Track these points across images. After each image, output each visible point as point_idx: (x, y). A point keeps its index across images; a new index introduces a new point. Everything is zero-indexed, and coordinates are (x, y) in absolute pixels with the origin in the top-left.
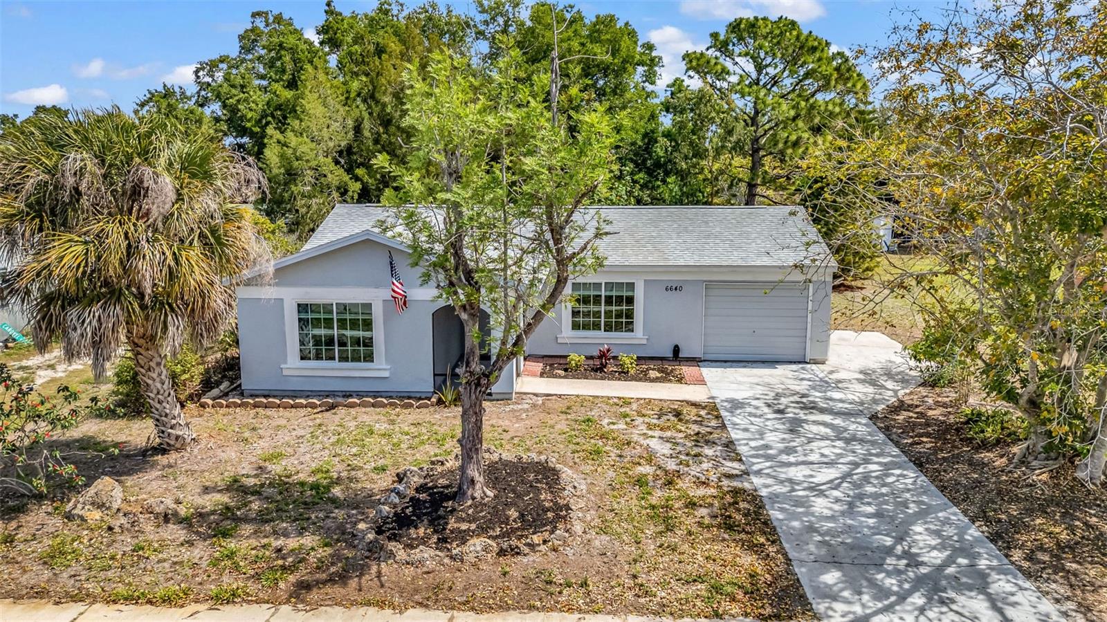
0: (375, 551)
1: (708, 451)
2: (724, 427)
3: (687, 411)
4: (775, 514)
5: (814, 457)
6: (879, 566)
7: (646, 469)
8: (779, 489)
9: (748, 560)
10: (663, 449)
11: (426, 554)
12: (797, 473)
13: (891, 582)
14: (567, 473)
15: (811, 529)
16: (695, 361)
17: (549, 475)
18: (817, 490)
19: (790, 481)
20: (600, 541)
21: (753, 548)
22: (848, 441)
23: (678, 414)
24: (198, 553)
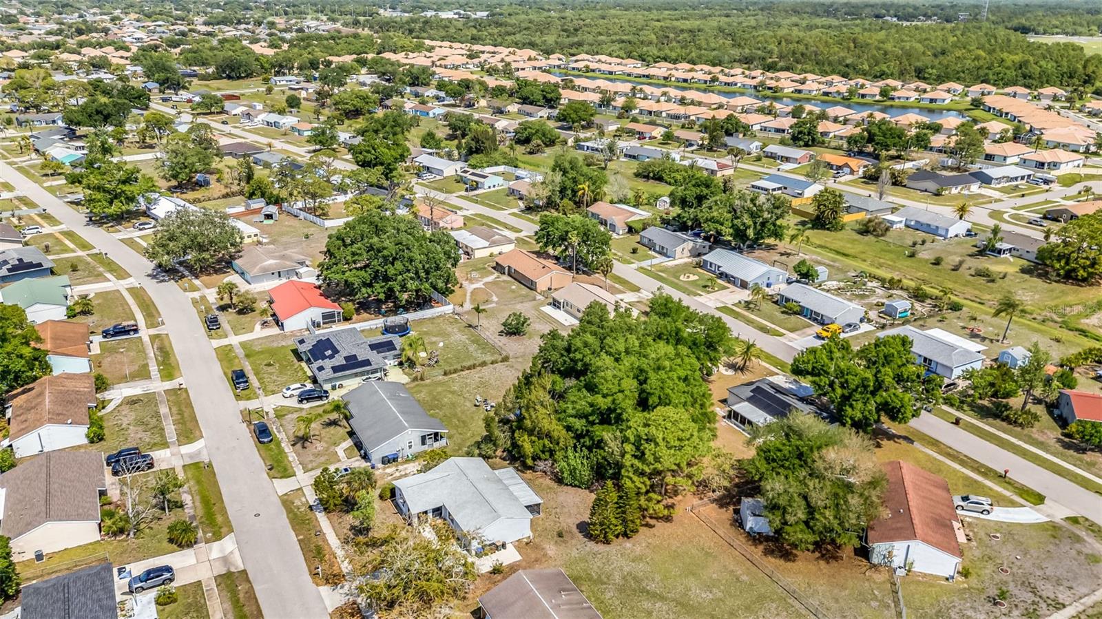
24: (345, 531)
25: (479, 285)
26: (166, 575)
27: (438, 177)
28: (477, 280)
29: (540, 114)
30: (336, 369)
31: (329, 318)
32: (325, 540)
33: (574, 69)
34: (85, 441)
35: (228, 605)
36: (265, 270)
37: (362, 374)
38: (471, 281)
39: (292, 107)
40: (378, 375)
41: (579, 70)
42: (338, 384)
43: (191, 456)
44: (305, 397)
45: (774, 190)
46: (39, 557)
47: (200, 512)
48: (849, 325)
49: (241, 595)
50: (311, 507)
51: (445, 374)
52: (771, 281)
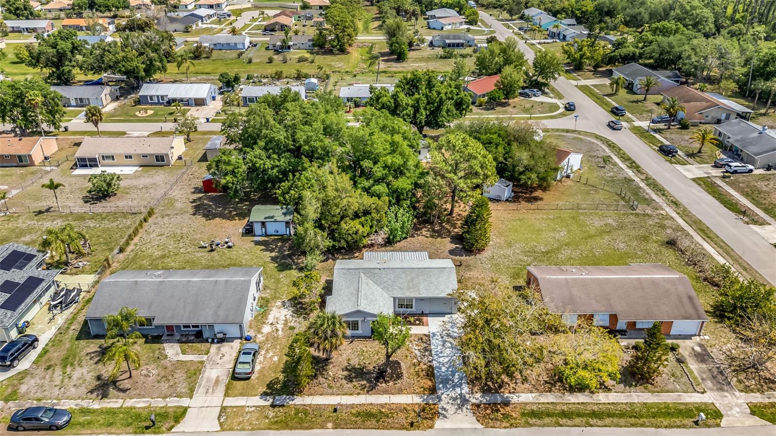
0: (376, 385)
1: (427, 354)
2: (430, 344)
3: (424, 338)
4: (436, 372)
5: (445, 355)
6: (448, 383)
7: (415, 361)
8: (437, 365)
9: (430, 383)
10: (418, 353)
11: (384, 385)
12: (441, 360)
13: (448, 386)
14: (402, 364)
15: (440, 375)
16: (427, 315)
17: (399, 364)
18: (443, 365)
19: (440, 362)
20: (408, 380)
21: (431, 380)
22: (452, 348)
23: (422, 339)
24: (350, 385)
32: (352, 406)
42: (23, 322)
50: (273, 406)
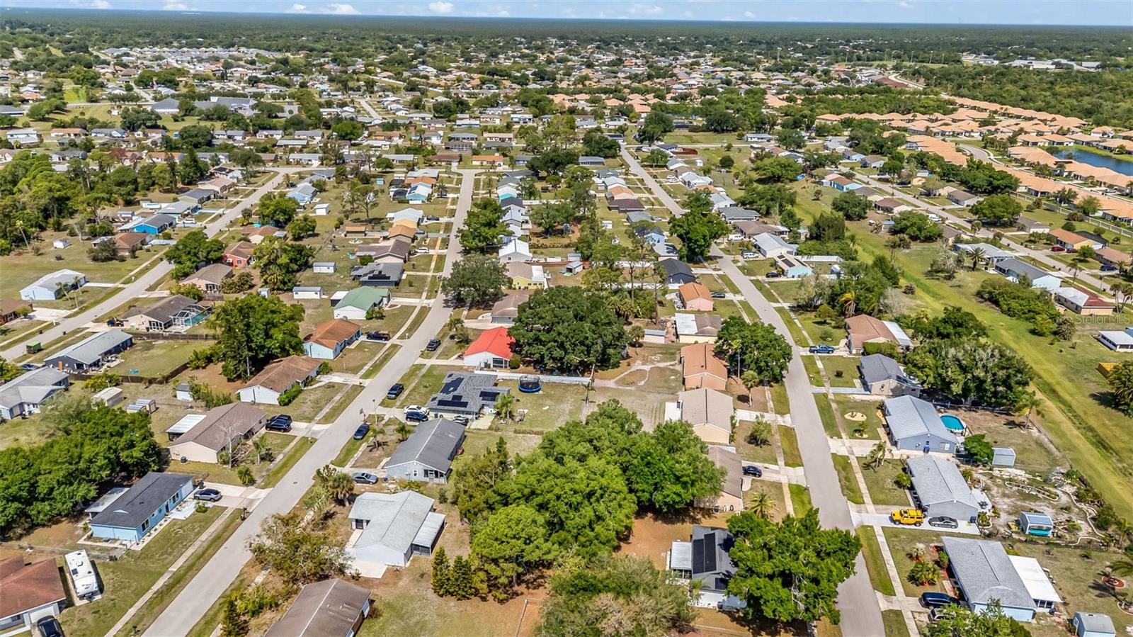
25: (647, 368)
26: (213, 496)
27: (761, 257)
28: (652, 362)
29: (967, 203)
30: (441, 403)
31: (498, 363)
33: (1105, 148)
34: (277, 403)
35: (221, 527)
36: (503, 314)
37: (458, 412)
38: (645, 362)
39: (723, 167)
40: (470, 417)
41: (1111, 150)
42: (439, 414)
43: (315, 433)
44: (413, 416)
45: (1122, 346)
46: (184, 460)
47: (277, 468)
48: (942, 519)
49: (233, 525)
51: (515, 432)
52: (930, 446)
